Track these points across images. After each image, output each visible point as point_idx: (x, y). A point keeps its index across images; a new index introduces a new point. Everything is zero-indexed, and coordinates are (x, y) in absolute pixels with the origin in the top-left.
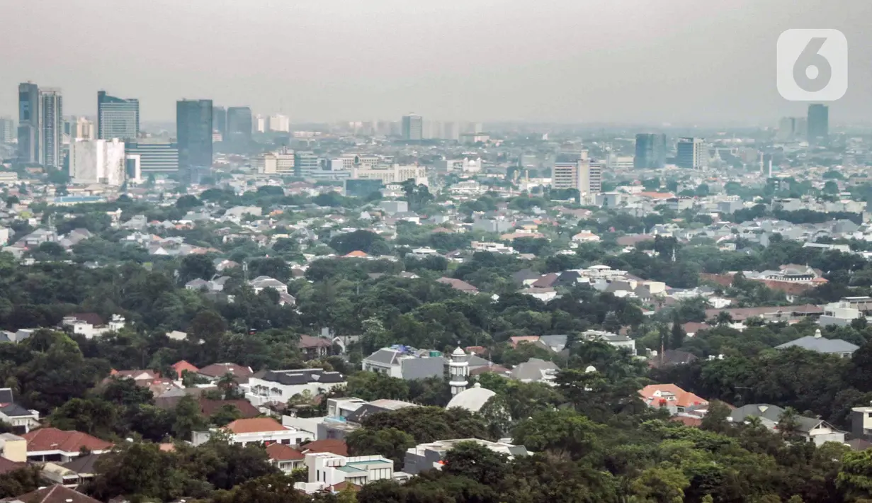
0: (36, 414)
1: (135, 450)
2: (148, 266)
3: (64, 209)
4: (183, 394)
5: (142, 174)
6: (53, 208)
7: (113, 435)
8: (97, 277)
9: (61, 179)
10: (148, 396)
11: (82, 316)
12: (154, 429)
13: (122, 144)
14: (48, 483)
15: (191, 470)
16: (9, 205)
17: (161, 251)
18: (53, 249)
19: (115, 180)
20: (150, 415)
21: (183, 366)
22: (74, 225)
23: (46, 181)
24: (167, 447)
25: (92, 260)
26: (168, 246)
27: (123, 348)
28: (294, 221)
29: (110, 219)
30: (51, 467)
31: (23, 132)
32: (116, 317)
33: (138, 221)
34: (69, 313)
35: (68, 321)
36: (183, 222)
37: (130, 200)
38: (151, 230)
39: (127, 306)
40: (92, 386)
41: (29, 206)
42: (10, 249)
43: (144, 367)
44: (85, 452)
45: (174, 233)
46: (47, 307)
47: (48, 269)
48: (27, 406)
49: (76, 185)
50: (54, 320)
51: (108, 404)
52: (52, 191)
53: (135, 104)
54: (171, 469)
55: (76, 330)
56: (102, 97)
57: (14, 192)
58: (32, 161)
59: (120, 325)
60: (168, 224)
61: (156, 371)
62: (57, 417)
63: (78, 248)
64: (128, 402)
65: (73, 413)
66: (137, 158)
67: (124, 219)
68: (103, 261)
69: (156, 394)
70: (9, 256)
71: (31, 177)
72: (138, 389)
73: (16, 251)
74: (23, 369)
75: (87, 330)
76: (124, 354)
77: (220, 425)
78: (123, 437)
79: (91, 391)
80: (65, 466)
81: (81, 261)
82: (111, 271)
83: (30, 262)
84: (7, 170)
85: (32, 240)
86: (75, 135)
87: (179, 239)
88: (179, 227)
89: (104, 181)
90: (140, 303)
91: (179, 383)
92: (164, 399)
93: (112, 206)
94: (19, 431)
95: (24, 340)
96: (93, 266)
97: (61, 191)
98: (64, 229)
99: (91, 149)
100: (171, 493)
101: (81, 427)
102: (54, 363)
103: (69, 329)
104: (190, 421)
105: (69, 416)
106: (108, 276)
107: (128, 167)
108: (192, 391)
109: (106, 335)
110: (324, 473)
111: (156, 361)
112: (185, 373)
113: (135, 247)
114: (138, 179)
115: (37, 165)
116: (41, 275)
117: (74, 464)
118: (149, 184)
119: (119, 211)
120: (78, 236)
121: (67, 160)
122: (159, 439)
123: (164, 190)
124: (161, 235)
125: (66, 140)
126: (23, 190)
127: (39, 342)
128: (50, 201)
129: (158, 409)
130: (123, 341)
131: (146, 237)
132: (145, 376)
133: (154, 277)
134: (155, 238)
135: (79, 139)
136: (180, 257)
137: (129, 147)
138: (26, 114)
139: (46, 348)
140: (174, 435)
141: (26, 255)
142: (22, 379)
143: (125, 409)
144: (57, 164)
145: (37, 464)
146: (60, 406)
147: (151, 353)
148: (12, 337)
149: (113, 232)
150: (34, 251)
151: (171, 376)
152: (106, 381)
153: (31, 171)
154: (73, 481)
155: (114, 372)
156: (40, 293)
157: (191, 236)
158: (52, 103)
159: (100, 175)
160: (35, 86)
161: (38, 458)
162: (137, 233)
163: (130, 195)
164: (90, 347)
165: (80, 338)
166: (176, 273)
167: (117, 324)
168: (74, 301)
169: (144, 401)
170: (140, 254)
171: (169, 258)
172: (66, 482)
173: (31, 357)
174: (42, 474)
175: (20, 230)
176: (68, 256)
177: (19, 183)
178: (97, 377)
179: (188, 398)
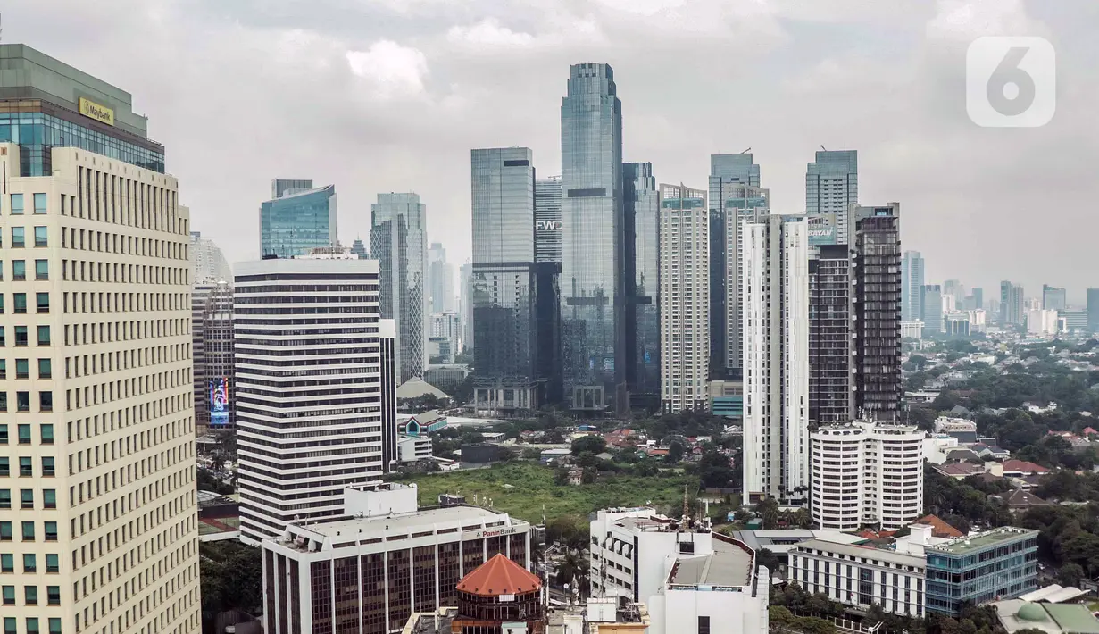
0: (1008, 452)
1: (1062, 473)
2: (1070, 376)
3: (1024, 346)
4: (1089, 445)
5: (1068, 328)
6: (1018, 345)
7: (1049, 465)
8: (1042, 382)
9: (1023, 330)
10: (1069, 445)
11: (1034, 402)
12: (1072, 463)
13: (1056, 312)
14: (1015, 488)
15: (1093, 485)
16: (995, 344)
17: (1077, 369)
18: (1017, 367)
19: (1052, 331)
20: (1070, 455)
21: (1089, 430)
22: (1029, 354)
23: (1014, 332)
24: (1079, 473)
25: (1040, 373)
26: (1081, 366)
27: (1056, 419)
29: (1049, 351)
30: (1016, 480)
31: (1003, 306)
32: (1052, 403)
33: (1064, 353)
34: (1027, 400)
35: (1026, 404)
36: (1090, 353)
37: (1060, 341)
38: (1072, 358)
39: (1058, 398)
40: (1038, 439)
41: (1006, 345)
42: (995, 366)
43: (1067, 430)
44: (1034, 473)
45: (1084, 359)
46: (1015, 397)
47: (1015, 377)
48: (1003, 447)
49: (1031, 334)
50: (1019, 404)
51: (1047, 449)
52: (1018, 337)
53: (1063, 291)
54: (1081, 485)
55: (1030, 409)
56: (1045, 287)
57: (998, 337)
58: (1007, 320)
59: (1054, 407)
60: (1081, 354)
61: (1073, 432)
62: (1019, 454)
63: (1031, 366)
64: (1058, 448)
65: (1028, 452)
66: (1064, 319)
67: (1057, 351)
68: (1044, 374)
69: (1073, 444)
70: (995, 370)
71: (1006, 329)
72: (1063, 441)
73: (998, 367)
74: (1001, 428)
75: (1036, 410)
76: (1056, 423)
78: (1055, 466)
79: (1038, 441)
80: (1023, 480)
81: (1033, 373)
82: (1049, 378)
83: (1006, 373)
84: (994, 326)
85: (1007, 362)
86: (1030, 308)
87: (1088, 362)
88: (1087, 356)
89: (1046, 331)
90: (1065, 395)
91: (1087, 439)
92: (1078, 447)
93: (1050, 344)
94: (999, 460)
95: (1002, 414)
96: (1040, 376)
97: (1023, 337)
98: (1024, 356)
99: (1039, 315)
100: (1081, 497)
101: (1032, 460)
102: (1019, 426)
103: (1026, 408)
104: (1092, 459)
105: (1026, 454)
106: (1048, 381)
107: (1060, 324)
108: (1094, 444)
109: (1046, 412)
111: (1074, 428)
112: (1090, 434)
113: (1063, 366)
114: (1065, 330)
115: (1010, 323)
116: (1012, 380)
117: (1028, 479)
118: (1071, 333)
119: (1054, 347)
120: (1031, 360)
121: (1026, 320)
122: (1076, 468)
123: (1079, 337)
124: (1078, 360)
125: (1026, 310)
126: (1002, 336)
127: (1010, 415)
128: (1017, 342)
129: (1075, 452)
130: (1055, 416)
131: (1069, 361)
132: (1067, 434)
133: (1073, 382)
134: (1074, 362)
135: (1033, 310)
136: (1088, 372)
137: (1059, 313)
138: (1004, 297)
139: (1014, 418)
140: (1083, 466)
141: (1004, 370)
142: (1001, 433)
143: (1056, 451)
144: (1021, 323)
145: (1008, 477)
146: (1021, 448)
147: (1071, 422)
148: (996, 412)
149: (1052, 358)
150: (1008, 368)
151: (1082, 435)
152: (1046, 436)
153: (1007, 326)
154: (1027, 488)
155: (1050, 432)
156: (1011, 390)
157: (1094, 361)
158: (1018, 291)
159: (1044, 328)
160: (1009, 283)
161: (1009, 475)
162: (1064, 359)
163: (1060, 339)
164: (1037, 418)
165: (1033, 413)
166: (1086, 380)
167: (1052, 407)
168: (1029, 394)
169: (1067, 447)
170: (1066, 370)
171: (1082, 372)
172: (1024, 488)
173: (1006, 423)
174: (1011, 483)
175: (1001, 357)
176: (1026, 371)
177: (1000, 332)
178: (1041, 435)
179: (1091, 447)
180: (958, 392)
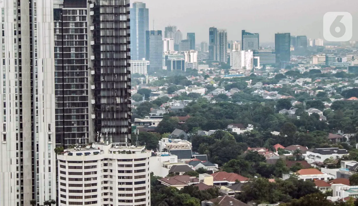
0: (217, 165)
1: (259, 182)
2: (263, 104)
3: (228, 80)
4: (278, 158)
5: (260, 65)
6: (223, 80)
7: (249, 175)
8: (242, 108)
9: (227, 67)
10: (263, 159)
11: (236, 125)
12: (266, 173)
13: (252, 52)
14: (222, 194)
15: (282, 190)
16: (205, 78)
17: (268, 97)
18: (223, 96)
19: (249, 68)
20: (265, 166)
21: (278, 146)
22: (232, 86)
23: (220, 68)
24: (272, 180)
25: (239, 101)
26: (271, 95)
27: (252, 138)
28: (325, 84)
29: (247, 84)
30: (223, 188)
31: (211, 48)
32: (250, 125)
33: (259, 85)
34: (230, 123)
35: (230, 127)
36: (278, 85)
37: (255, 76)
38: (264, 89)
39: (255, 121)
40: (240, 154)
41: (214, 79)
42: (206, 96)
43: (261, 147)
44: (237, 182)
45: (274, 89)
46: (221, 121)
47: (221, 105)
48: (213, 162)
49: (233, 70)
50: (224, 126)
51: (247, 162)
52: (223, 72)
53: (257, 35)
54: (273, 189)
55: (233, 131)
56: (243, 32)
57: (207, 73)
58: (215, 60)
59: (252, 129)
60: (271, 86)
61: (266, 148)
62: (226, 167)
63: (234, 96)
64: (255, 161)
65: (232, 165)
66: (258, 58)
67: (253, 84)
68: (244, 102)
69: (267, 158)
70: (205, 100)
71: (214, 67)
72: (259, 155)
73: (208, 97)
74: (211, 147)
75: (238, 131)
76: (253, 141)
77: (295, 172)
78: (253, 176)
79: (239, 156)
80: (229, 187)
81: (235, 102)
82: (247, 106)
83: (214, 102)
84: (205, 64)
85: (214, 93)
86: (232, 49)
87: (276, 92)
88: (276, 87)
89: (245, 68)
90: (260, 119)
91: (276, 153)
92: (270, 160)
93: (247, 78)
94: (210, 172)
95: (212, 135)
96: (240, 104)
97: (227, 72)
98: (228, 88)
99: (240, 54)
100: (274, 200)
101: (236, 171)
102: (224, 144)
103: (230, 130)
104: (281, 169)
105: (230, 167)
106: (246, 108)
107: (255, 62)
108: (282, 157)
109: (245, 133)
110: (340, 193)
111: (267, 143)
112: (279, 149)
113: (258, 96)
114: (259, 67)
115: (217, 62)
116: (219, 108)
117: (233, 187)
118: (263, 69)
119: (251, 81)
120: (234, 91)
121: (229, 59)
122: (268, 177)
123: (269, 71)
124: (269, 91)
125: (229, 51)
126: (211, 72)
127: (218, 135)
128: (222, 77)
129: (268, 164)
130: (253, 135)
131: (262, 91)
132: (262, 150)
133: (265, 108)
134: (266, 92)
135: (234, 50)
136: (277, 100)
137: (255, 53)
138: (212, 41)
139: (221, 138)
140: (275, 175)
141: (212, 99)
142: (211, 151)
143: (254, 164)
144: (225, 61)
145: (217, 186)
146: (227, 162)
147: (264, 140)
148: (207, 133)
149: (248, 89)
150: (215, 97)
151: (273, 150)
152: (246, 152)
153: (214, 64)
154: (232, 194)
155: (249, 148)
156: (218, 115)
157: (281, 91)
158: (223, 35)
159: (243, 65)
160: (216, 29)
161: (218, 184)
162: (259, 90)
163: (255, 74)
164: (239, 138)
165: (235, 134)
166: (275, 107)
167: (250, 128)
168: (233, 119)
169: (262, 161)
170: (259, 99)
171: (272, 100)
172: (230, 194)
173: (215, 142)
174: (219, 191)
175: (210, 88)
176: (230, 100)
177: (209, 69)
178: (242, 150)
179: (280, 159)
180: (177, 117)
